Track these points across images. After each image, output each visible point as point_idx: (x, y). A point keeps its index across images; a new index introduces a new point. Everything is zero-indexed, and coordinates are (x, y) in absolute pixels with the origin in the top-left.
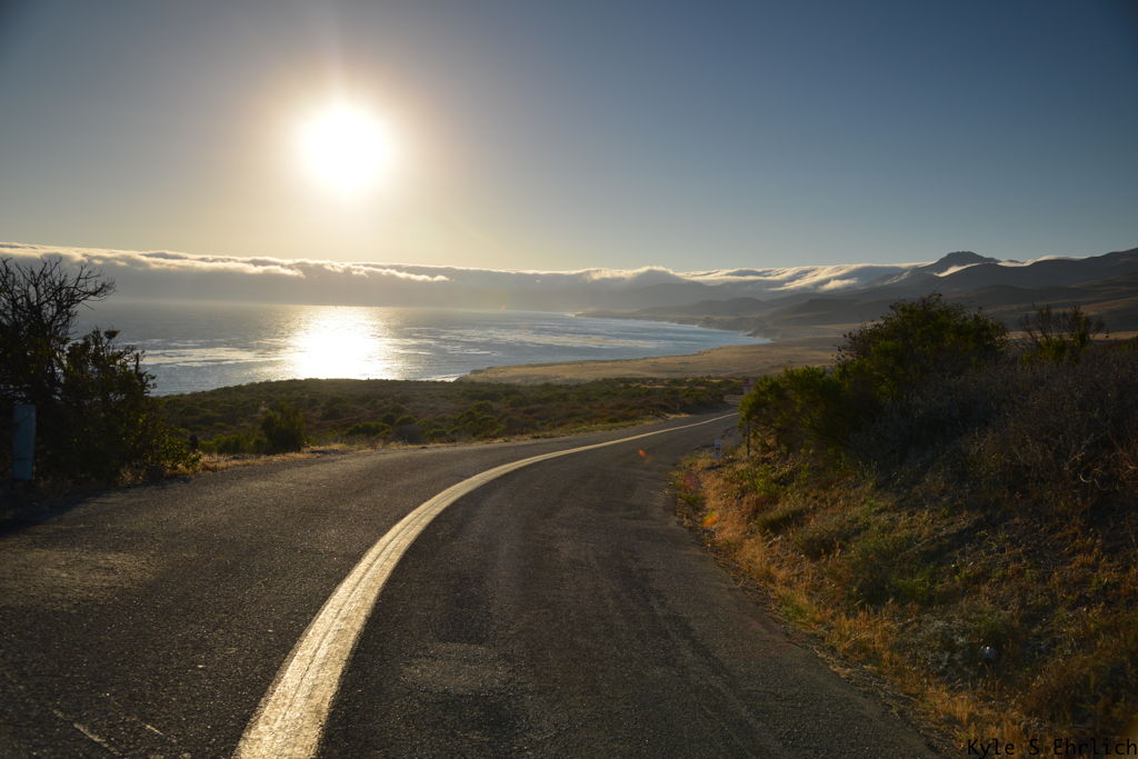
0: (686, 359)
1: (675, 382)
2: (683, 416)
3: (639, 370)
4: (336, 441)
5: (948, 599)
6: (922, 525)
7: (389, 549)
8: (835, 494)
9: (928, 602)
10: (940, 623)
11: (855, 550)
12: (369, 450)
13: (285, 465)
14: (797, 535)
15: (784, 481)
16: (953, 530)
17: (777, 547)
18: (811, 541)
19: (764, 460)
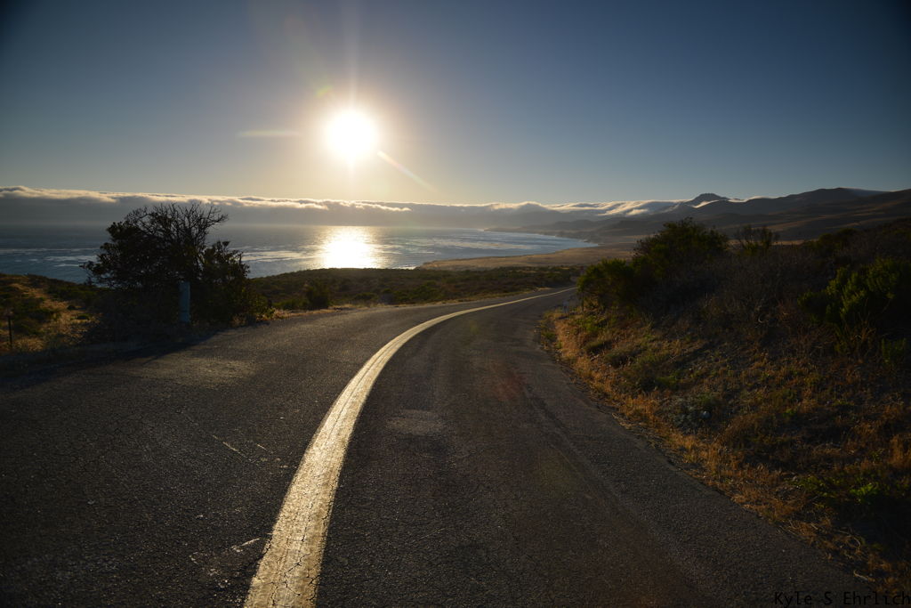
0: (549, 256)
1: (542, 269)
2: (547, 289)
3: (522, 262)
4: (347, 303)
5: (686, 387)
6: (676, 347)
7: (378, 361)
8: (629, 331)
9: (676, 389)
10: (681, 400)
11: (638, 361)
12: (366, 308)
13: (320, 316)
14: (606, 354)
15: (602, 324)
16: (691, 350)
17: (595, 361)
18: (614, 357)
19: (592, 313)
